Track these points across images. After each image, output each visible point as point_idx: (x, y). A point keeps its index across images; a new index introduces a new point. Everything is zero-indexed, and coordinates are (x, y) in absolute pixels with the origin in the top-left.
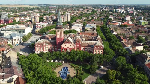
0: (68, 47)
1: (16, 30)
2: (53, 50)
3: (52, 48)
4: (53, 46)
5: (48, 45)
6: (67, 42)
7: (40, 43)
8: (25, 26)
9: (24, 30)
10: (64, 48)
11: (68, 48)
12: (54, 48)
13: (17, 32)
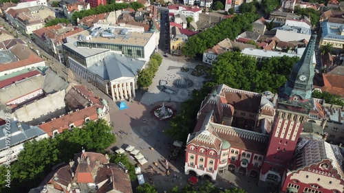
0: (315, 182)
1: (120, 47)
2: (244, 164)
3: (242, 158)
4: (247, 153)
5: (231, 146)
6: (319, 170)
7: (206, 144)
8: (143, 29)
9: (143, 47)
10: (297, 181)
11: (316, 185)
12: (249, 160)
13: (120, 52)
